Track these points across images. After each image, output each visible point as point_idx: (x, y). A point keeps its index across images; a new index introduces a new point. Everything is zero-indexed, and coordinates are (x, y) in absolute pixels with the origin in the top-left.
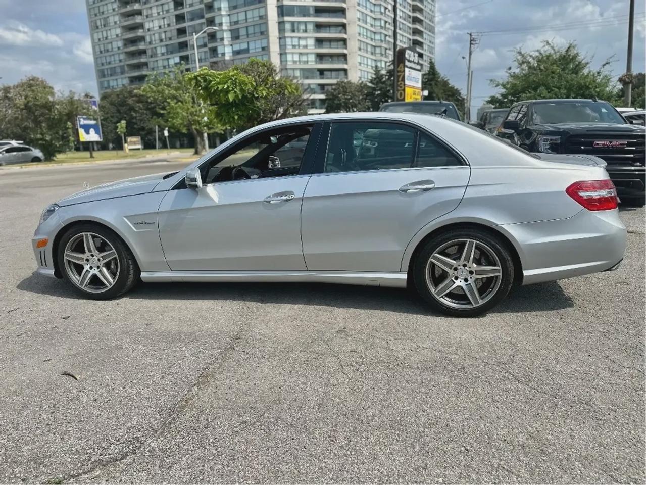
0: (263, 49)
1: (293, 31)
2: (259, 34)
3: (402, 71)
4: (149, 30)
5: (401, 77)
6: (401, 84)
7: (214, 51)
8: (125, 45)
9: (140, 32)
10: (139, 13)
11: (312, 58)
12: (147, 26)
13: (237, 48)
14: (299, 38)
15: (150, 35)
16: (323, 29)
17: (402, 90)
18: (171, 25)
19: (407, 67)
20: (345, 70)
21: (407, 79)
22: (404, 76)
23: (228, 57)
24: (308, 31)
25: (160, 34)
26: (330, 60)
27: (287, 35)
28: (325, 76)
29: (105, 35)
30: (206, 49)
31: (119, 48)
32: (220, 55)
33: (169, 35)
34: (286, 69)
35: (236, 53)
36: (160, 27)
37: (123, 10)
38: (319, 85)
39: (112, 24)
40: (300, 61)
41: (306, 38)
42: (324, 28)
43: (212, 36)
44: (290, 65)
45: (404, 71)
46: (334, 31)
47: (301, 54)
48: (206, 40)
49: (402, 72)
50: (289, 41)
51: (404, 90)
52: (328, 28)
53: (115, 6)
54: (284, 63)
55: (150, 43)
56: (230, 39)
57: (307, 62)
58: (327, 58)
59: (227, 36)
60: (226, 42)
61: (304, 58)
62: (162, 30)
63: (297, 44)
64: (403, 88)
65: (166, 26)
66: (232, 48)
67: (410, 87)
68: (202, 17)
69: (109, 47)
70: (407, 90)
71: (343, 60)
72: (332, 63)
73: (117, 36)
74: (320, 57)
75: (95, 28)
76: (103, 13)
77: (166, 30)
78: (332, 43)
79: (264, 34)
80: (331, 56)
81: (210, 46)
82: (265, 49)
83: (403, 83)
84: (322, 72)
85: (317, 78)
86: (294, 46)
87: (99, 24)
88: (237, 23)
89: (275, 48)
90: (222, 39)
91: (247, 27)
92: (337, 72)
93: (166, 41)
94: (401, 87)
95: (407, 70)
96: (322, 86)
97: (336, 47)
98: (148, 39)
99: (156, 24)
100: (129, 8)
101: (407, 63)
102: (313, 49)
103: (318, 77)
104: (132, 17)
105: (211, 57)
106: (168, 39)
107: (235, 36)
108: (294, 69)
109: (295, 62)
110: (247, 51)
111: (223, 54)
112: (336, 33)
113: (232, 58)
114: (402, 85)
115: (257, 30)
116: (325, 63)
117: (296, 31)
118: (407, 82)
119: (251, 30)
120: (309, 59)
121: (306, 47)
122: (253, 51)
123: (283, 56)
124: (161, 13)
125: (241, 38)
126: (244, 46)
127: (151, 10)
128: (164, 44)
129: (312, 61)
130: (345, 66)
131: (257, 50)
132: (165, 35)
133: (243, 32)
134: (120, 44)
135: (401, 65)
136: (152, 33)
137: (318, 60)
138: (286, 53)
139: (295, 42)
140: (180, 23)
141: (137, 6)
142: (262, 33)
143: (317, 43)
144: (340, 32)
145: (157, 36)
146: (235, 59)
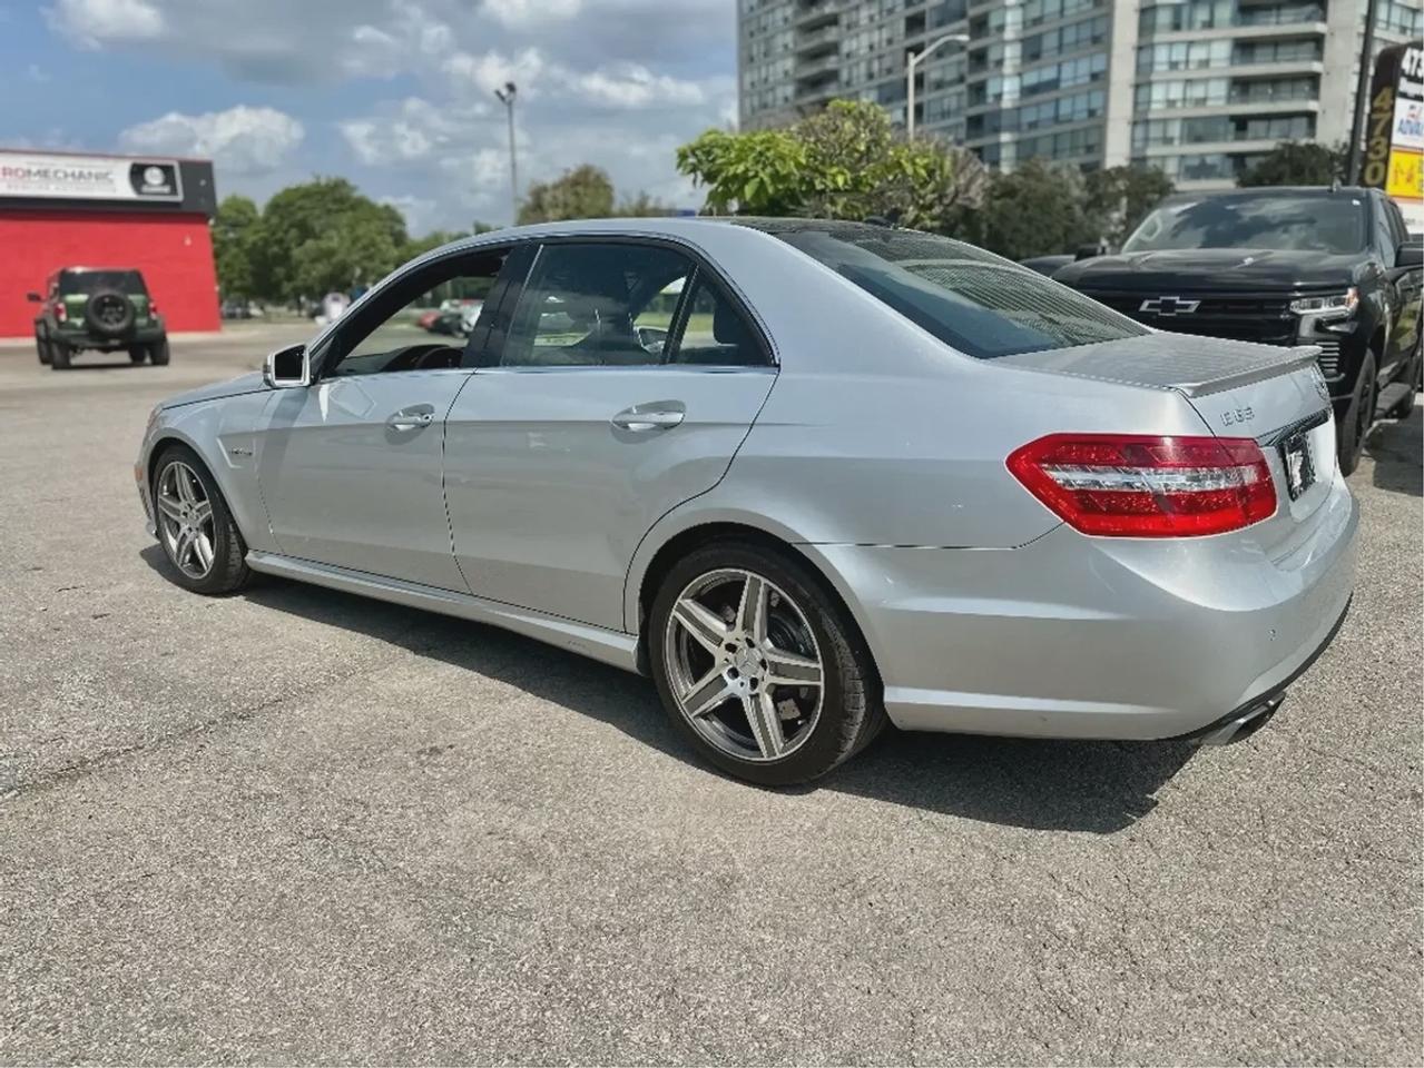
0: (1094, 77)
1: (1177, 27)
2: (1089, 43)
3: (1386, 107)
4: (848, 55)
5: (1381, 125)
6: (1378, 143)
7: (979, 90)
8: (799, 93)
9: (831, 63)
10: (833, 21)
11: (1219, 90)
12: (845, 48)
13: (1031, 78)
14: (1191, 43)
15: (850, 68)
16: (1261, 16)
17: (1381, 160)
18: (896, 39)
19: (1404, 96)
20: (1311, 117)
21: (1400, 129)
22: (1390, 123)
23: (1007, 103)
24: (1216, 23)
25: (870, 62)
26: (1270, 91)
27: (1158, 37)
28: (1250, 134)
29: (763, 75)
30: (962, 88)
31: (786, 99)
32: (990, 100)
33: (887, 62)
34: (1147, 122)
35: (1028, 91)
36: (871, 47)
37: (804, 19)
38: (1230, 155)
39: (780, 50)
40: (1184, 100)
41: (1208, 42)
42: (1265, 13)
43: (979, 58)
44: (1157, 109)
45: (1392, 108)
46: (1291, 18)
47: (1189, 82)
48: (965, 68)
49: (1386, 112)
50: (1161, 55)
51: (1386, 161)
52: (1274, 12)
53: (789, 11)
54: (1141, 108)
55: (848, 84)
56: (1018, 61)
57: (1202, 101)
58: (1260, 88)
59: (1012, 54)
60: (1008, 68)
61: (1198, 92)
62: (876, 53)
63: (1182, 57)
64: (1382, 155)
65: (884, 44)
66: (1022, 81)
67: (1404, 150)
68: (962, 15)
69: (769, 98)
70: (1395, 158)
71: (1307, 88)
72: (1272, 99)
73: (786, 73)
74: (1242, 86)
75: (747, 61)
76: (765, 29)
77: (883, 52)
78: (1281, 50)
79: (1101, 40)
80: (1275, 81)
81: (972, 79)
82: (1100, 78)
83: (1384, 141)
84: (1241, 124)
85: (1225, 140)
86: (1173, 65)
87: (755, 51)
88: (1037, 21)
89: (1122, 71)
90: (1000, 63)
91: (1061, 30)
92: (1284, 123)
93: (880, 76)
94: (1377, 153)
95: (1401, 104)
96: (1238, 159)
97: (1292, 56)
98: (844, 76)
99: (865, 40)
100: (815, 13)
101: (1404, 85)
102: (1224, 68)
103: (1231, 137)
104: (818, 32)
105: (971, 105)
106: (884, 72)
107: (1032, 51)
108: (1165, 121)
109: (1171, 103)
110: (1054, 84)
111: (999, 97)
112: (1295, 21)
113: (1017, 104)
114: (1382, 148)
115: (1086, 32)
116: (1255, 100)
117: (1184, 24)
118: (1397, 138)
119: (1070, 36)
120: (1212, 94)
121: (1205, 63)
122: (1070, 83)
123: (1143, 92)
124: (877, 17)
125: (1045, 55)
126: (1049, 74)
127: (858, 14)
128: (875, 82)
129: (1218, 98)
130: (1312, 106)
131: (1080, 81)
132: (880, 64)
133: (1050, 42)
134: (790, 90)
135: (1386, 92)
136: (851, 61)
137: (1234, 93)
138: (1149, 84)
139: (1179, 54)
140: (912, 35)
141: (829, 9)
142: (1096, 40)
143: (1238, 53)
144: (1309, 18)
145: (863, 68)
146: (1026, 107)
